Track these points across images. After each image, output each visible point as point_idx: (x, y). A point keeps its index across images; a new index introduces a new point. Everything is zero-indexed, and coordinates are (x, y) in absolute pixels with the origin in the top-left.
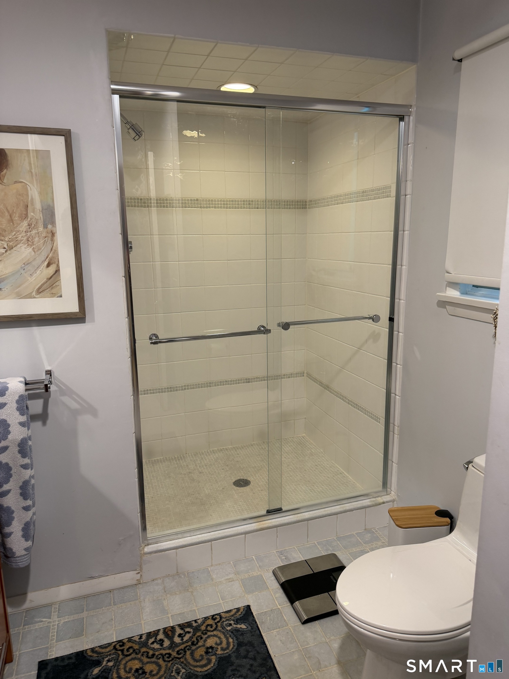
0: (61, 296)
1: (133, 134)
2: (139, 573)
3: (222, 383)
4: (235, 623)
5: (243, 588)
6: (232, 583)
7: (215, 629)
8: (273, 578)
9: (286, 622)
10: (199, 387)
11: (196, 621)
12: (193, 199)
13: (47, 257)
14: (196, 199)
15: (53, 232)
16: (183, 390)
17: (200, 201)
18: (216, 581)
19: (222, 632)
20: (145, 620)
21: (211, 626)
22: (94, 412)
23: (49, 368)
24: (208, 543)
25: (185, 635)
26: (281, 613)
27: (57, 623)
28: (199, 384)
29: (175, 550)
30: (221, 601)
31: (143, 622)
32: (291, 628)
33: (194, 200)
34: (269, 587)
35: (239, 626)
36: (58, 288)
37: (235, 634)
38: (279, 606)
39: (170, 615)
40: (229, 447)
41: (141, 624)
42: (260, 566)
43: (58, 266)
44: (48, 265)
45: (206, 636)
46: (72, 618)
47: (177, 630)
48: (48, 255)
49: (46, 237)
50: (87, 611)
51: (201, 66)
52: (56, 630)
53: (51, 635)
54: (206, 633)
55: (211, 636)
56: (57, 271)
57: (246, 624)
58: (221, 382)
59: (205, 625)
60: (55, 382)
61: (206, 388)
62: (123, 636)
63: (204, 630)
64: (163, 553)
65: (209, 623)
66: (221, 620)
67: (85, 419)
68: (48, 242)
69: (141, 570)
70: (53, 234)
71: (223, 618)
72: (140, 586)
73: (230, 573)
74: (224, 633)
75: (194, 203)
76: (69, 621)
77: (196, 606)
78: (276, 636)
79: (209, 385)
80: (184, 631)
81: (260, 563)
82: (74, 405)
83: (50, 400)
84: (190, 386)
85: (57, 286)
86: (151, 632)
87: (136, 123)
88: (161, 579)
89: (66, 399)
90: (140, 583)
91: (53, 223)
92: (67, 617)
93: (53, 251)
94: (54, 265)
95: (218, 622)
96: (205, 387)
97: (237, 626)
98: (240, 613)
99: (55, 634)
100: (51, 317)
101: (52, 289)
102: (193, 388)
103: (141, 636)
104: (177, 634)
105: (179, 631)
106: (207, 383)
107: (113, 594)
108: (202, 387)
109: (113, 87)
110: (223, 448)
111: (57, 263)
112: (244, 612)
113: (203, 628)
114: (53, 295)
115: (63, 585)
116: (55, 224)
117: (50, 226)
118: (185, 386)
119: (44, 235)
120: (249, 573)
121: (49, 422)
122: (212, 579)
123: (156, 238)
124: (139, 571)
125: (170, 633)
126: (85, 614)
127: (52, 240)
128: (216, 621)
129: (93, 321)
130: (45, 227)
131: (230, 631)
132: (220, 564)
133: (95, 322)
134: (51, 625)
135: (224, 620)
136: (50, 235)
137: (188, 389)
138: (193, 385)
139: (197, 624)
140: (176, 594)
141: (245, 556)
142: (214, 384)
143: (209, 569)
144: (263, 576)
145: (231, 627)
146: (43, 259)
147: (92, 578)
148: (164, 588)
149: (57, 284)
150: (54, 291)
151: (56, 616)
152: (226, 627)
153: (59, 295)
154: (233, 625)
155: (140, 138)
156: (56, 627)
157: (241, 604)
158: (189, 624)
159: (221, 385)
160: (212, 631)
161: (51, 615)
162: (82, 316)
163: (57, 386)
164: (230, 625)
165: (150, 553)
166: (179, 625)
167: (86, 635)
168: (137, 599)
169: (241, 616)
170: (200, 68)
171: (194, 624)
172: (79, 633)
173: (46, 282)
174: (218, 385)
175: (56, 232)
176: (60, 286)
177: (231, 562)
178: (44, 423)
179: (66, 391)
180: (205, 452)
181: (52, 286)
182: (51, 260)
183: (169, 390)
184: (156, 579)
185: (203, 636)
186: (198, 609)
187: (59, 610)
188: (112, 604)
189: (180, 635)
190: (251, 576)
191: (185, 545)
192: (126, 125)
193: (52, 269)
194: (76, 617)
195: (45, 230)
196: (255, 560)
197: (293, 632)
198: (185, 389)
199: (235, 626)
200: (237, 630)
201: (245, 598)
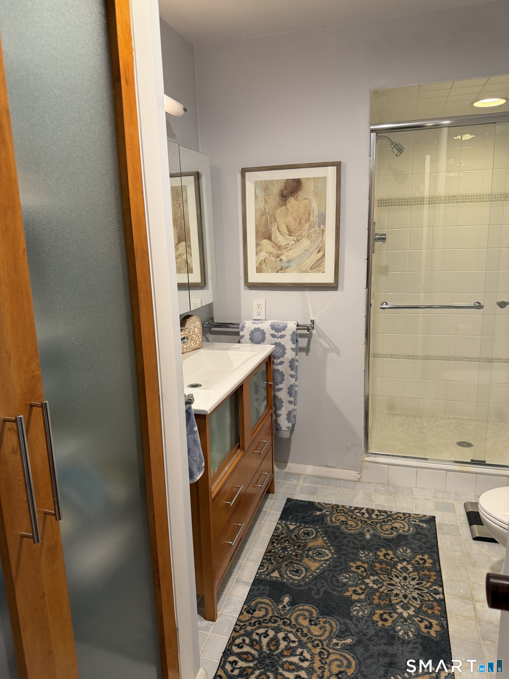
0: (324, 272)
1: (396, 151)
2: (359, 474)
3: (463, 359)
4: (419, 521)
5: (435, 506)
6: (428, 501)
7: (403, 520)
8: (464, 508)
9: (460, 534)
10: (440, 360)
11: (391, 512)
12: (450, 196)
13: (318, 246)
14: (453, 195)
15: (323, 230)
16: (425, 359)
17: (457, 197)
18: (415, 497)
19: (407, 523)
20: (356, 501)
21: (401, 517)
22: (338, 352)
23: (313, 319)
24: (414, 469)
25: (380, 516)
26: (459, 528)
27: (302, 485)
28: (440, 357)
29: (388, 466)
30: (414, 508)
31: (354, 501)
32: (462, 538)
33: (452, 197)
34: (456, 512)
35: (421, 524)
36: (323, 266)
37: (416, 527)
38: (460, 524)
39: (374, 504)
40: (465, 417)
41: (353, 502)
42: (455, 499)
43: (324, 252)
44: (319, 252)
45: (395, 521)
46: (311, 485)
47: (375, 512)
48: (319, 245)
49: (319, 233)
50: (321, 484)
51: (449, 95)
52: (300, 488)
53: (297, 489)
54: (395, 520)
55: (399, 522)
56: (324, 256)
57: (427, 525)
58: (461, 358)
59: (397, 515)
60: (316, 328)
61: (447, 361)
62: (340, 504)
63: (395, 518)
64: (378, 465)
65: (400, 516)
66: (409, 517)
67: (332, 355)
68: (320, 237)
69: (361, 472)
70: (323, 231)
71: (411, 516)
72: (359, 483)
73: (428, 495)
74: (408, 524)
75: (452, 199)
76: (309, 486)
77: (395, 505)
78: (448, 538)
79: (449, 358)
80: (381, 514)
81: (456, 497)
82: (326, 345)
83: (312, 339)
84: (432, 357)
85: (322, 265)
86: (358, 507)
87: (399, 143)
88: (375, 484)
89: (321, 340)
90: (359, 481)
91: (324, 224)
92: (308, 484)
93: (322, 242)
94: (322, 251)
95: (407, 517)
96: (445, 360)
97: (419, 523)
98: (425, 518)
99: (300, 489)
100: (317, 285)
101: (319, 267)
102: (435, 359)
103: (351, 507)
104: (375, 514)
105: (377, 512)
106: (448, 357)
107: (340, 482)
108: (443, 360)
109: (372, 127)
110: (458, 417)
111: (324, 250)
112: (428, 518)
113: (395, 516)
114: (319, 271)
115: (309, 465)
116: (325, 225)
117: (322, 226)
118: (427, 356)
119: (318, 232)
120: (444, 500)
121: (310, 354)
122: (413, 495)
123: (425, 229)
124: (360, 473)
125: (370, 512)
126: (319, 486)
127: (322, 235)
128: (405, 516)
129: (343, 289)
130: (319, 227)
131: (413, 524)
132: (423, 488)
133: (343, 290)
134: (298, 484)
135: (411, 517)
136: (321, 232)
137: (430, 359)
138: (435, 357)
139: (391, 514)
140: (382, 494)
141: (445, 489)
142: (455, 359)
143: (413, 489)
144: (455, 505)
145: (415, 523)
146: (316, 248)
147: (327, 466)
148: (375, 489)
149: (323, 264)
150: (320, 268)
151: (302, 481)
152: (411, 522)
153: (323, 271)
154: (417, 522)
155: (401, 154)
156: (301, 486)
157: (429, 514)
158: (385, 512)
159: (462, 361)
160: (400, 520)
161: (299, 480)
162: (335, 285)
163: (317, 330)
164: (415, 521)
165: (369, 462)
166: (378, 510)
167: (317, 496)
168: (355, 489)
169: (426, 519)
170: (448, 96)
171: (389, 513)
172: (314, 493)
173: (316, 262)
174: (459, 360)
175: (325, 230)
176: (324, 265)
177: (433, 490)
178: (307, 354)
179: (322, 335)
180: (440, 416)
181: (319, 265)
182: (320, 248)
183: (413, 357)
184: (372, 483)
185: (392, 520)
186: (395, 507)
187: (304, 479)
188: (338, 486)
189: (376, 515)
190: (444, 502)
191: (396, 464)
192: (391, 145)
193: (321, 254)
194: (314, 485)
195: (319, 229)
196: (453, 494)
197: (463, 541)
198: (427, 359)
199: (418, 523)
200: (419, 526)
201: (434, 512)
